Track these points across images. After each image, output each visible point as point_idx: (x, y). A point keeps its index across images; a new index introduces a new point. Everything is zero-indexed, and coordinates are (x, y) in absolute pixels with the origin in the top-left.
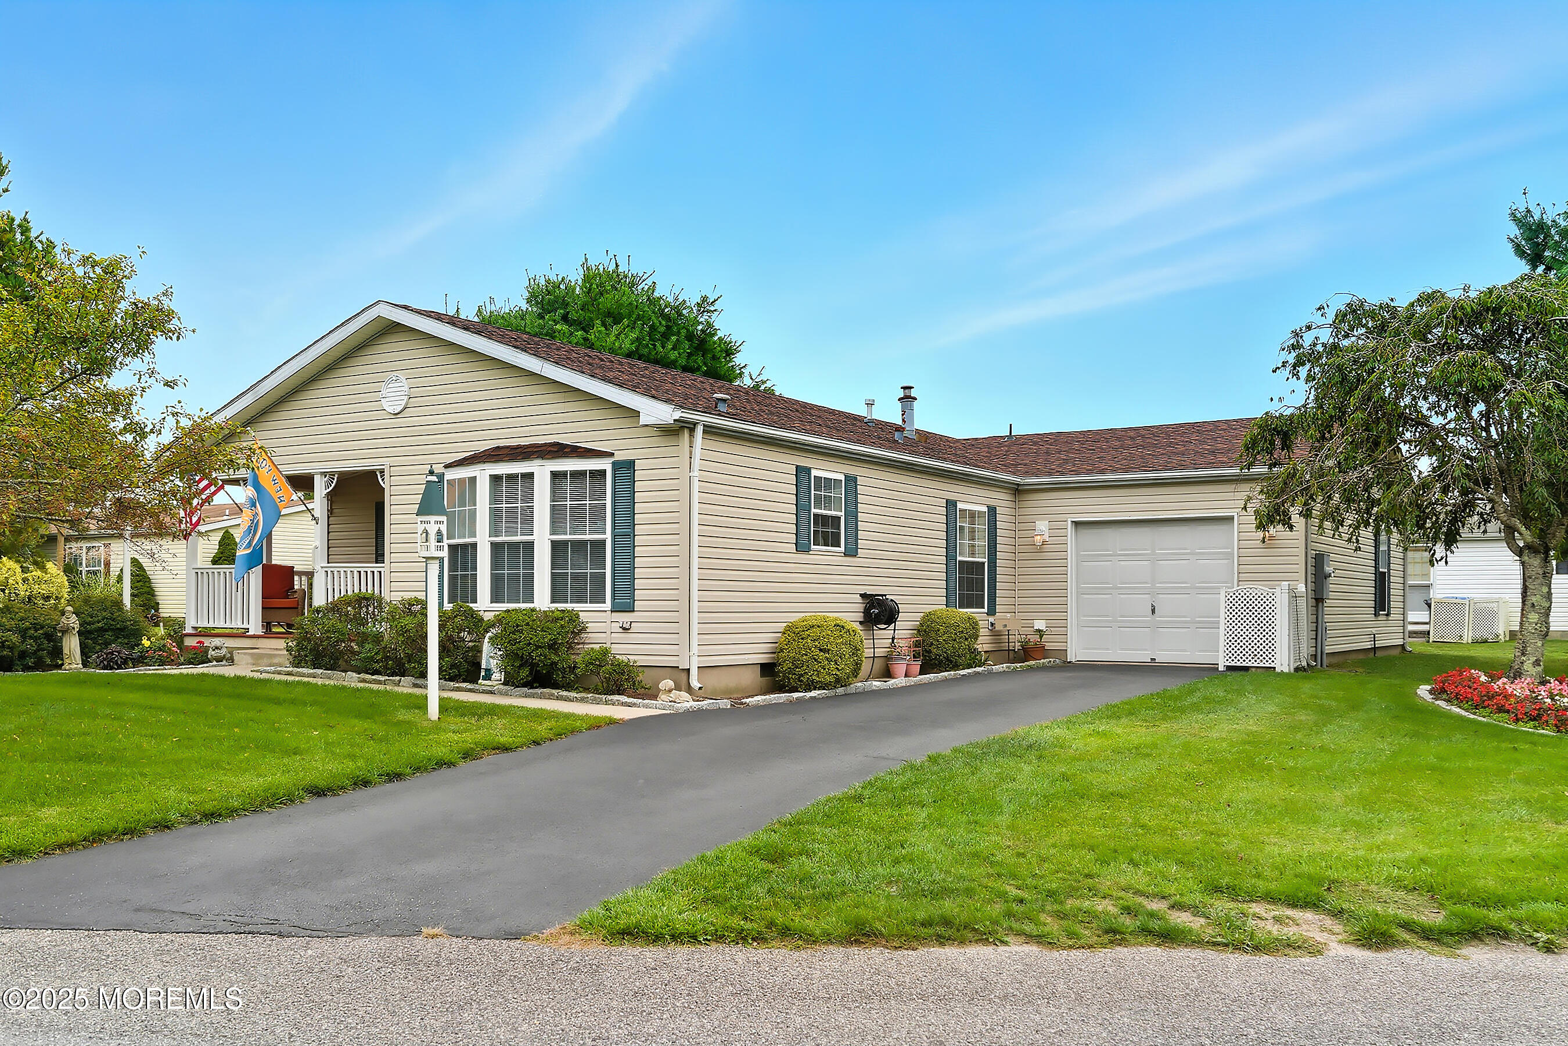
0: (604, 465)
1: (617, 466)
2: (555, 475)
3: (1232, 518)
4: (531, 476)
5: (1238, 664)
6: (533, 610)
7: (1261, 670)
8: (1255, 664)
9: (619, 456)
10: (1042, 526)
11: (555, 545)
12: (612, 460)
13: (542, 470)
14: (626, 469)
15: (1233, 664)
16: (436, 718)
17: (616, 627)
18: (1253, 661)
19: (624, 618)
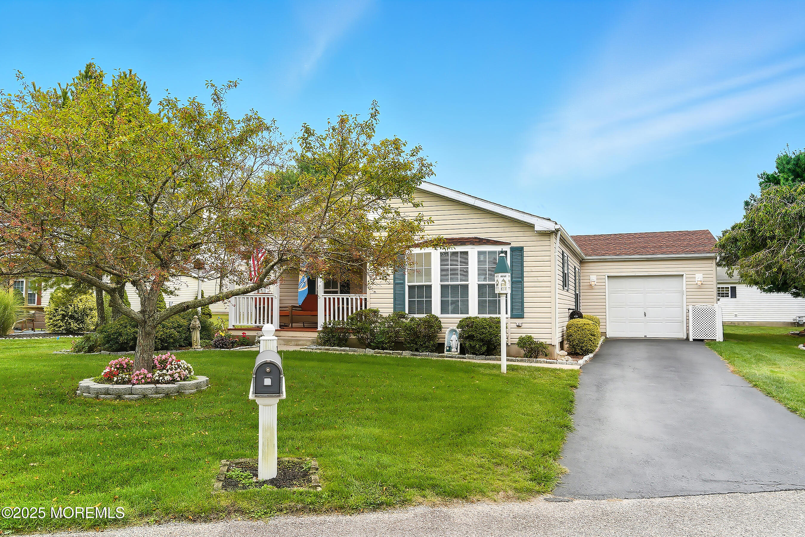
0: (507, 248)
1: (513, 249)
2: (480, 253)
3: (682, 275)
4: (466, 253)
5: (699, 338)
6: (470, 318)
7: (709, 341)
8: (707, 338)
9: (514, 245)
10: (593, 278)
11: (480, 286)
12: (510, 246)
13: (473, 251)
14: (518, 252)
15: (696, 338)
16: (505, 372)
17: (514, 325)
18: (706, 337)
19: (518, 321)
